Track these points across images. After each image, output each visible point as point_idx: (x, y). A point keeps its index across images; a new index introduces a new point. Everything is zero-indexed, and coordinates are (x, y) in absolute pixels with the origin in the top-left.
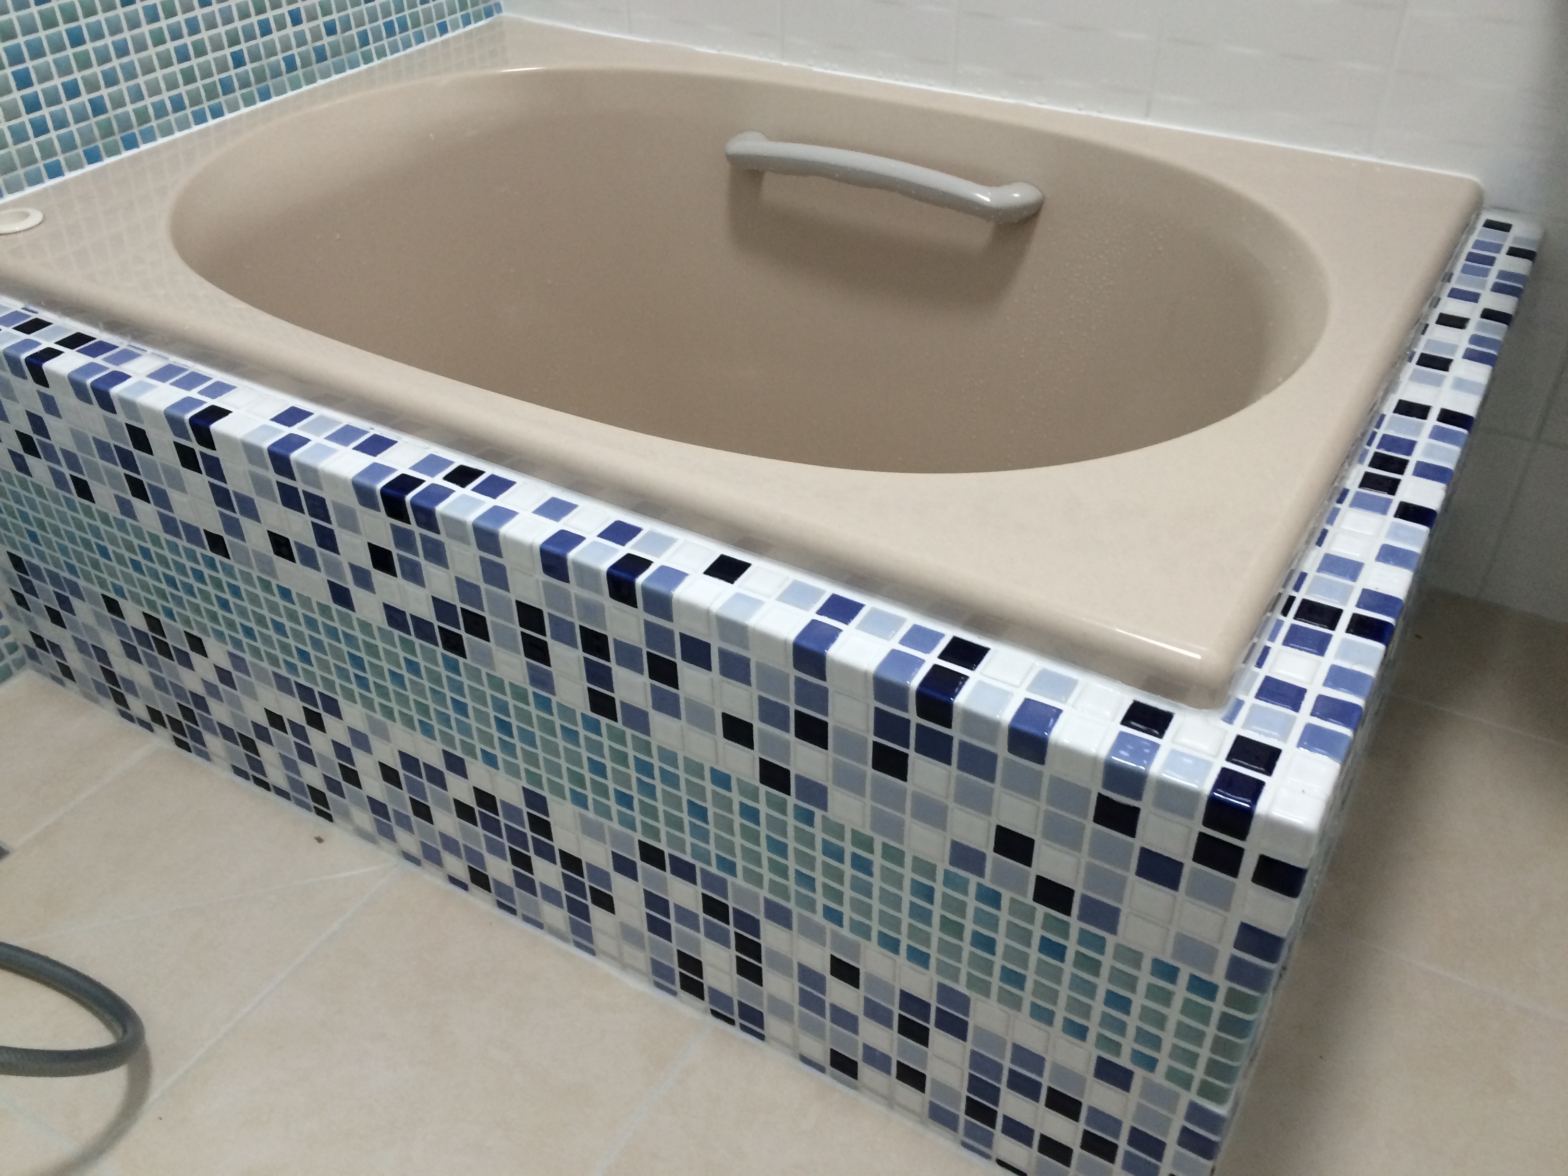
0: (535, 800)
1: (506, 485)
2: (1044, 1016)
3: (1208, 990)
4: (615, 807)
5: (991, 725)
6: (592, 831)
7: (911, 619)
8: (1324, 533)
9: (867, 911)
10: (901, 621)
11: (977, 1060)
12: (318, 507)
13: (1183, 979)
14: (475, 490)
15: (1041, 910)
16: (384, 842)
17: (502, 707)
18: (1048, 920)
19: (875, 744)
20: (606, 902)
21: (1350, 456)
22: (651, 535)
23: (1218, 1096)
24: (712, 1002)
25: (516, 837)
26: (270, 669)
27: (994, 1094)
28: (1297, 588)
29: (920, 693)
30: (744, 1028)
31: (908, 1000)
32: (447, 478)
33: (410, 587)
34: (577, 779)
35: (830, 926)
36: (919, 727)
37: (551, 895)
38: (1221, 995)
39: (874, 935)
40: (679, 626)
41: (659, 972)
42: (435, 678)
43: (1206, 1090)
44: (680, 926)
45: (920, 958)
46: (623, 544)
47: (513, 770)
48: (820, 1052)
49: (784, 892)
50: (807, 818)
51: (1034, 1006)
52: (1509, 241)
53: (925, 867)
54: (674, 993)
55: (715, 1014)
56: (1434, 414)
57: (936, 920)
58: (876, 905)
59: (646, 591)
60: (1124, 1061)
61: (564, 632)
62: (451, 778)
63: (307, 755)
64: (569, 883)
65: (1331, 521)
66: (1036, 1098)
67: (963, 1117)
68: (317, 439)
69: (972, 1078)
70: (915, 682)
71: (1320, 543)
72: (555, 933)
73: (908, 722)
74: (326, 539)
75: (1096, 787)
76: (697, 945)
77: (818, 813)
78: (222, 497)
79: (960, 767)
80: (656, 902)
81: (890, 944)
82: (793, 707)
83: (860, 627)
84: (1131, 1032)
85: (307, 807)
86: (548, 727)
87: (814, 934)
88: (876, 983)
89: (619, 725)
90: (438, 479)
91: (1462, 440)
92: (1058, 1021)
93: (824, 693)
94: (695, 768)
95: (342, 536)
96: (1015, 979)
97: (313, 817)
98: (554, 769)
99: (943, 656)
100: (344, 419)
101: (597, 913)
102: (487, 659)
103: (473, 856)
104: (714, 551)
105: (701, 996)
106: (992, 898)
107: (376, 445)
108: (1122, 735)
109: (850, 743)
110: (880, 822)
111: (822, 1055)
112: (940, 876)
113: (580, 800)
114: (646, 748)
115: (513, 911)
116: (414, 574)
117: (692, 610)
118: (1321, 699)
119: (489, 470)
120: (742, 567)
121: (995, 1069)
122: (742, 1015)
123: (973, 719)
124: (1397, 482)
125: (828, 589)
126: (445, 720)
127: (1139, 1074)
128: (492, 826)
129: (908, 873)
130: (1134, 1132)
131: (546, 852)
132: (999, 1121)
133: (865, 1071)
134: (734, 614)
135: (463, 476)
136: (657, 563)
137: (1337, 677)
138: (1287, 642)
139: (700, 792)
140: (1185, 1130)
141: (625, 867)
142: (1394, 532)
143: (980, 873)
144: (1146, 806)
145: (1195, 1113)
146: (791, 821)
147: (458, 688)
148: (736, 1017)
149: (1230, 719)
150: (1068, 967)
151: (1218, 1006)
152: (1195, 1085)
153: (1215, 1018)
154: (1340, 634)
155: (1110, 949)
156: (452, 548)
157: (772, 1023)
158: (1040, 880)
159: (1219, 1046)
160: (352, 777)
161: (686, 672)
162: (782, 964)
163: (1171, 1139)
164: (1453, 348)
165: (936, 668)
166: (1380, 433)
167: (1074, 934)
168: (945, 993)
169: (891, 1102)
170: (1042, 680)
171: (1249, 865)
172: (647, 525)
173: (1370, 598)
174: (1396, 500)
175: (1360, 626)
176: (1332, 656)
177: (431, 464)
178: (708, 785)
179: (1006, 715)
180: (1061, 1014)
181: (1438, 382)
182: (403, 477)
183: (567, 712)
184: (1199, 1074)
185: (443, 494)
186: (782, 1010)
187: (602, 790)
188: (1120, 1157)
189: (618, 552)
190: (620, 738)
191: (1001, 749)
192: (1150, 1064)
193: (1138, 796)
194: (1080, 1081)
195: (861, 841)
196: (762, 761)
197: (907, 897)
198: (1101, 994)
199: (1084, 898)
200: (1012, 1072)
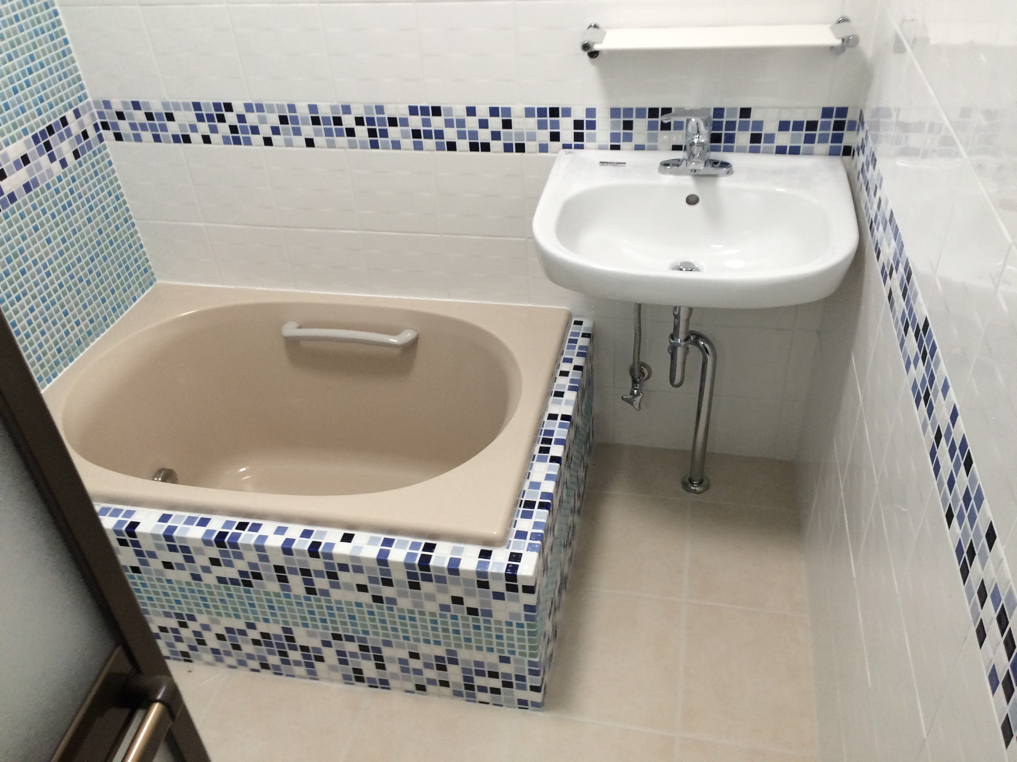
0: (287, 630)
1: (259, 525)
2: (480, 649)
3: (520, 625)
4: (319, 624)
5: (442, 569)
6: (311, 635)
7: (411, 540)
8: (529, 473)
9: (417, 633)
10: (408, 542)
11: (464, 670)
12: (185, 549)
13: (515, 625)
14: (249, 530)
15: (471, 617)
16: (219, 664)
17: (270, 601)
18: (473, 619)
19: (409, 582)
20: (320, 659)
21: (534, 442)
22: (318, 532)
23: (534, 656)
24: (369, 682)
25: (280, 645)
26: (161, 610)
27: (471, 679)
28: (523, 497)
29: (419, 564)
30: (382, 688)
31: (438, 658)
32: (237, 528)
33: (228, 569)
34: (304, 618)
35: (406, 642)
36: (421, 574)
37: (297, 663)
38: (525, 626)
39: (422, 640)
40: (336, 561)
41: (346, 678)
42: (240, 597)
43: (532, 655)
44: (352, 659)
45: (437, 643)
46: (309, 538)
47: (276, 622)
48: (412, 687)
49: (387, 635)
50: (391, 609)
51: (476, 647)
52: (582, 330)
53: (433, 614)
54: (352, 684)
55: (371, 686)
56: (559, 417)
57: (440, 629)
58: (420, 630)
59: (323, 553)
60: (506, 654)
61: (293, 571)
62: (249, 632)
63: (179, 639)
64: (305, 657)
65: (531, 469)
66: (484, 675)
67: (465, 691)
68: (180, 525)
69: (464, 676)
70: (417, 562)
71: (528, 478)
72: (301, 677)
73: (417, 573)
74: (189, 559)
75: (476, 579)
76: (359, 663)
77: (395, 607)
78: (139, 553)
79: (436, 582)
80: (340, 653)
81: (427, 642)
82: (380, 577)
83: (396, 547)
84: (506, 645)
85: (179, 660)
86: (290, 604)
87: (401, 646)
88: (425, 656)
89: (318, 596)
90: (234, 530)
91: (568, 426)
92: (485, 649)
93: (389, 570)
94: (349, 603)
95: (197, 558)
96: (468, 640)
97: (183, 663)
98: (294, 617)
99: (423, 550)
100: (187, 514)
101: (318, 664)
102: (263, 586)
103: (262, 658)
104: (341, 533)
105: (363, 681)
106: (455, 617)
107: (204, 522)
108: (479, 562)
109: (400, 583)
110: (415, 604)
111: (413, 688)
112: (438, 615)
113: (305, 625)
114: (329, 601)
115: (281, 674)
116: (229, 564)
117: (341, 556)
118: (532, 534)
119: (251, 521)
120: (352, 536)
121: (470, 671)
122: (381, 683)
123: (438, 569)
124: (549, 448)
125: (382, 537)
126: (245, 611)
127: (512, 657)
128: (269, 644)
129: (428, 618)
130: (516, 676)
131: (294, 648)
132: (476, 688)
133: (429, 688)
134: (355, 554)
135: (242, 526)
136: (324, 542)
137: (537, 525)
138: (522, 517)
139: (352, 610)
140: (529, 670)
141: (327, 644)
142: (550, 468)
143: (449, 611)
144: (490, 579)
145: (531, 663)
146: (386, 612)
147: (250, 598)
148: (378, 685)
149: (508, 548)
150: (483, 631)
151: (526, 629)
152: (528, 655)
153: (526, 633)
154: (536, 510)
155: (492, 622)
156: (246, 554)
157: (392, 683)
158: (468, 608)
159: (530, 641)
160: (202, 642)
161: (341, 574)
162: (392, 660)
163: (526, 674)
164: (564, 386)
165: (422, 555)
166: (544, 429)
167: (481, 621)
168: (449, 652)
169: (440, 695)
170: (455, 550)
171: (520, 589)
172: (315, 529)
173: (545, 495)
174: (549, 455)
175: (542, 506)
176: (535, 519)
177: (228, 524)
178: (355, 608)
179: (446, 565)
180: (485, 647)
181: (560, 403)
182: (220, 532)
183: (297, 597)
184: (527, 651)
185: (238, 535)
186: (395, 676)
187: (313, 620)
188: (514, 686)
189: (309, 541)
190: (319, 600)
191: (446, 574)
192: (513, 653)
193: (487, 578)
194: (496, 665)
195: (412, 612)
196: (373, 596)
197: (429, 625)
198: (494, 637)
199: (481, 610)
200: (476, 670)
